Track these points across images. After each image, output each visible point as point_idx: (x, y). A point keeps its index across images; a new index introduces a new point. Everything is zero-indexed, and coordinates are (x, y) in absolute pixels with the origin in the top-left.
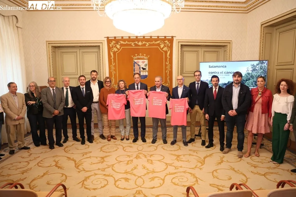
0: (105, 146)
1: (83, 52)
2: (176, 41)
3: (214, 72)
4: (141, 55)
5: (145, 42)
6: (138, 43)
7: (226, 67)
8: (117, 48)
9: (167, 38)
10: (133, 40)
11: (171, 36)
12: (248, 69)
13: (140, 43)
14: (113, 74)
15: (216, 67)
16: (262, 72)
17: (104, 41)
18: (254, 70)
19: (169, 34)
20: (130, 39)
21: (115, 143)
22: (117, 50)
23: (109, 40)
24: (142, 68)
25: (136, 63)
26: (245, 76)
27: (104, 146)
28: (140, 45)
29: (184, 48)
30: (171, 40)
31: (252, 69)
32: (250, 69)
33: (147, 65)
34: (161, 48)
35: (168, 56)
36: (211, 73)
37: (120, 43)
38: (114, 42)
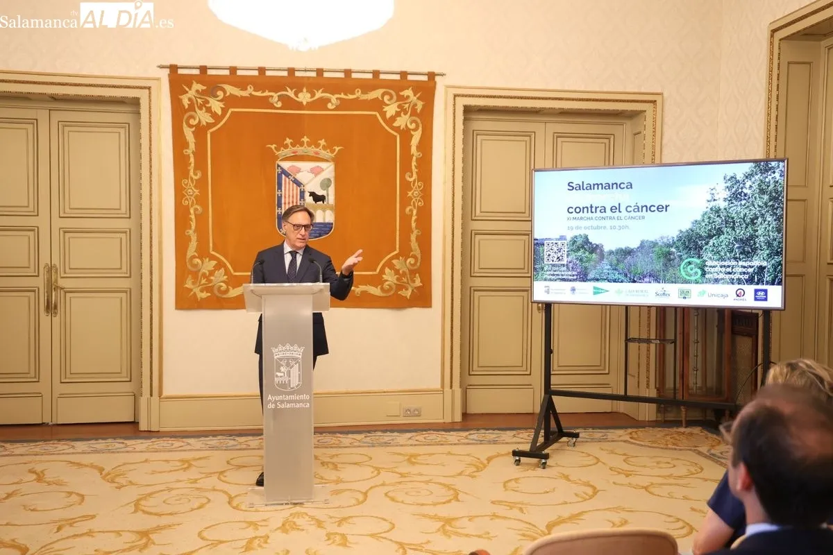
0: (154, 496)
1: (67, 124)
2: (446, 93)
3: (589, 206)
4: (309, 145)
5: (322, 92)
6: (296, 94)
7: (630, 186)
8: (209, 110)
9: (410, 78)
10: (276, 84)
11: (426, 70)
12: (713, 192)
13: (304, 97)
14: (193, 217)
15: (596, 186)
16: (766, 204)
17: (158, 79)
18: (736, 196)
19: (417, 64)
20: (262, 79)
21: (197, 486)
22: (211, 120)
23: (178, 80)
24: (312, 194)
25: (288, 175)
26: (703, 220)
27: (150, 495)
28: (305, 103)
29: (477, 120)
30: (427, 88)
31: (727, 194)
32: (723, 194)
33: (333, 185)
34: (388, 115)
35: (414, 150)
36: (578, 210)
37: (224, 91)
38: (197, 87)
